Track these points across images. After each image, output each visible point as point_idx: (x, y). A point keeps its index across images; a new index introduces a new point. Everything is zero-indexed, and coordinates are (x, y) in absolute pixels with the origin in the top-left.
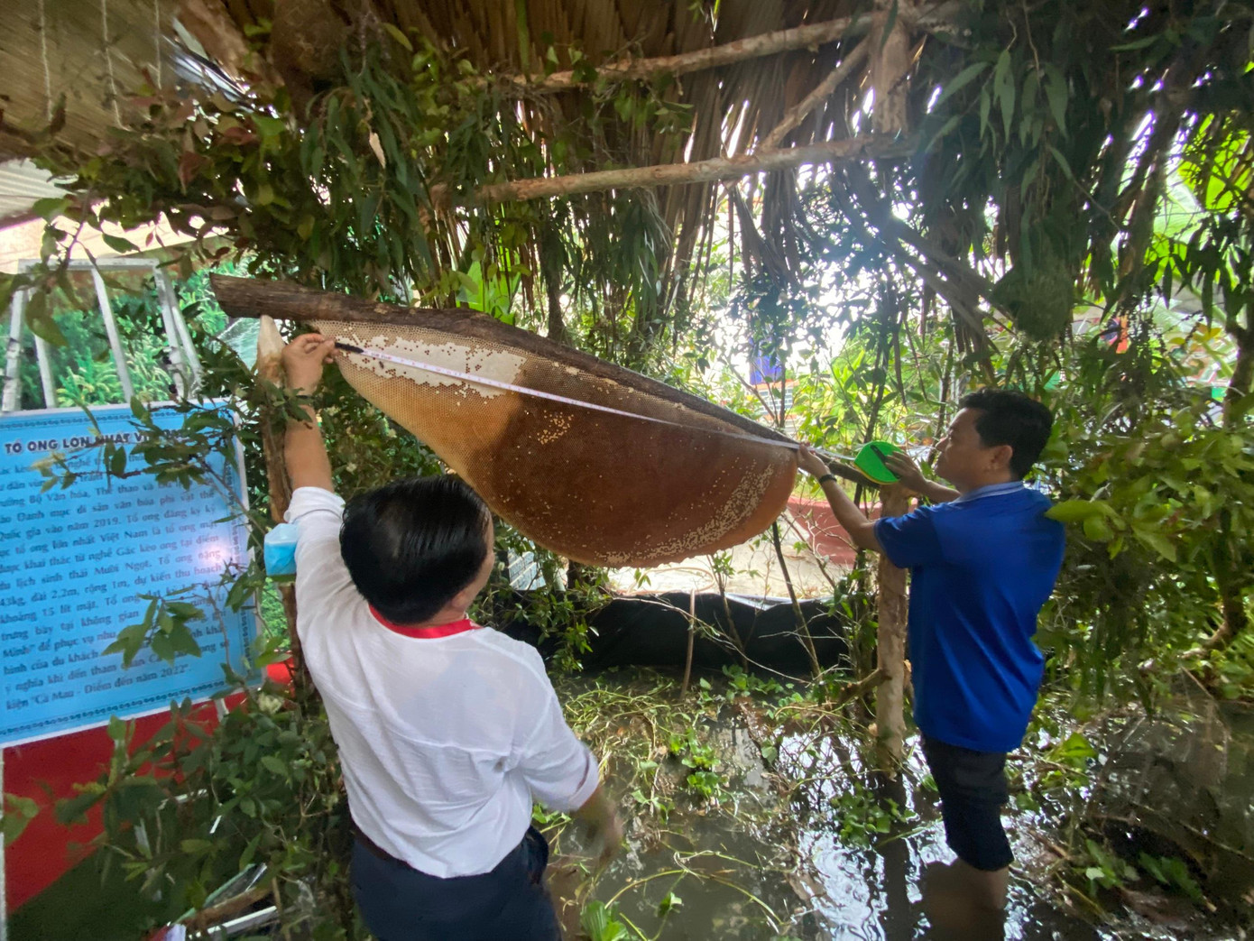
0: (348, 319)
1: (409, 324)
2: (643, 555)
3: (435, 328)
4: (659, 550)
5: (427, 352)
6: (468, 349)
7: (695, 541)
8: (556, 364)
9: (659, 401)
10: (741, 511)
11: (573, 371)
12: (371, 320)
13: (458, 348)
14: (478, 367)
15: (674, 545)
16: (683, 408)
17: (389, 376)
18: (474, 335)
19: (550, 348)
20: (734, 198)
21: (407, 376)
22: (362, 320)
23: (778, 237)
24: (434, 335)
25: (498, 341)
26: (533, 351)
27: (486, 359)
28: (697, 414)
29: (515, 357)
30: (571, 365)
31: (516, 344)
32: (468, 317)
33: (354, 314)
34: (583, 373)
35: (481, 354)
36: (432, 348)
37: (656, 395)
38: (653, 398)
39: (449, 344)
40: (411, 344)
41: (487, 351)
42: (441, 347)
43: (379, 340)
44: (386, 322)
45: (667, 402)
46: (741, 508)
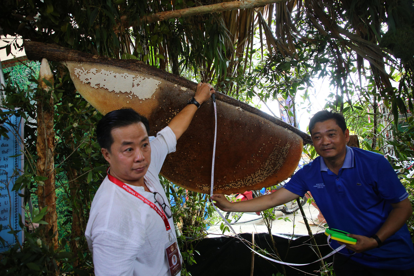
0: (80, 61)
1: (108, 64)
2: (222, 187)
3: (119, 66)
4: (231, 185)
5: (115, 76)
6: (134, 76)
7: (251, 181)
8: (176, 85)
9: (228, 105)
10: (274, 167)
11: (184, 89)
12: (90, 62)
13: (129, 75)
14: (138, 85)
15: (239, 183)
16: (241, 109)
17: (96, 87)
18: (137, 70)
19: (173, 77)
20: (261, 22)
21: (105, 87)
22: (87, 62)
23: (283, 38)
24: (119, 70)
25: (148, 74)
26: (165, 79)
27: (142, 81)
28: (248, 113)
29: (156, 81)
30: (183, 86)
31: (156, 75)
32: (134, 62)
33: (84, 59)
34: (189, 90)
35: (140, 78)
36: (117, 75)
37: (227, 102)
38: (225, 104)
39: (125, 74)
40: (108, 73)
41: (143, 78)
42: (122, 75)
43: (94, 70)
44: (97, 63)
45: (232, 106)
46: (275, 165)
